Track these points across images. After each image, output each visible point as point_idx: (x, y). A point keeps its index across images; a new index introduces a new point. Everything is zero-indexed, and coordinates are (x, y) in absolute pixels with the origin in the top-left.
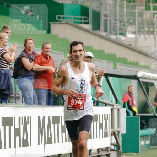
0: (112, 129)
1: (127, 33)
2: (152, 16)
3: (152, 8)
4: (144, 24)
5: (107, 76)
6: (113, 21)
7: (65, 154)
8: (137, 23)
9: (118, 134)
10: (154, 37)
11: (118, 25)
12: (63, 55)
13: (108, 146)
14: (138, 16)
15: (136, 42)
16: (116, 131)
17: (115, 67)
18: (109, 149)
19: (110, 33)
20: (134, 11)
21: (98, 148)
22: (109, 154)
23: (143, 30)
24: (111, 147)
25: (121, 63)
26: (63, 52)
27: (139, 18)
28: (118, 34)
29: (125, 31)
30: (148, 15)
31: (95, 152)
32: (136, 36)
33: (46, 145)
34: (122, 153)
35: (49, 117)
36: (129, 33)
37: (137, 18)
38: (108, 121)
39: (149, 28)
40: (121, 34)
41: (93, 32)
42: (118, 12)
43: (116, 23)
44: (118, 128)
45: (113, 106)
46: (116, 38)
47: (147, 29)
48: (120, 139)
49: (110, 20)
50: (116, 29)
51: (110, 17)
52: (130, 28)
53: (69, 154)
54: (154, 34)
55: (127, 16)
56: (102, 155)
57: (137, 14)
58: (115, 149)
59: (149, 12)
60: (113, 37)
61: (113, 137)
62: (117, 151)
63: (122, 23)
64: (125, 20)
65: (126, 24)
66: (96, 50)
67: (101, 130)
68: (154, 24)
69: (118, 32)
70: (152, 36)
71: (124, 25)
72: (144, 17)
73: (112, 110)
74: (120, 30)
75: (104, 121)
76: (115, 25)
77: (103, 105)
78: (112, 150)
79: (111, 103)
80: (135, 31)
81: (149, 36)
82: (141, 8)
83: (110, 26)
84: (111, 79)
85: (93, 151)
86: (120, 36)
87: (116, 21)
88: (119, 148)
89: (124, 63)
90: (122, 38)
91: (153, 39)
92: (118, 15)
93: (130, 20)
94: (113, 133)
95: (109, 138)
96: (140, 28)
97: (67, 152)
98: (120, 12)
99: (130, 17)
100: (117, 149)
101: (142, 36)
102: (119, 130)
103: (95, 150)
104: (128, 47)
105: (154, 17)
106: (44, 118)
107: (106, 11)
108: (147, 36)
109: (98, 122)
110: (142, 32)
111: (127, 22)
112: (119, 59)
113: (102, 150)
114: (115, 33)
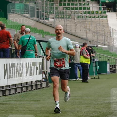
0: (43, 70)
1: (49, 18)
2: (63, 9)
3: (63, 5)
4: (58, 13)
5: (39, 41)
6: (42, 12)
7: (18, 84)
8: (54, 13)
9: (46, 73)
10: (64, 20)
11: (45, 14)
12: (15, 31)
13: (41, 79)
14: (55, 9)
15: (54, 23)
16: (46, 71)
17: (43, 37)
18: (42, 81)
19: (40, 18)
20: (53, 6)
21: (36, 80)
22: (42, 84)
23: (58, 17)
24: (43, 80)
25: (46, 34)
26: (15, 29)
27: (56, 10)
28: (44, 19)
29: (48, 17)
30: (60, 8)
31: (34, 83)
32: (54, 20)
33: (8, 79)
34: (49, 83)
35: (10, 64)
36: (50, 18)
37: (55, 10)
38: (41, 66)
39: (61, 15)
40: (46, 19)
41: (31, 18)
42: (44, 7)
43: (44, 13)
44: (46, 69)
45: (43, 57)
46: (44, 21)
47: (60, 16)
48: (48, 75)
49: (40, 12)
50: (43, 16)
51: (40, 10)
52: (51, 16)
53: (21, 84)
54: (64, 19)
55: (49, 9)
56: (38, 84)
57: (54, 8)
58: (45, 81)
59: (61, 6)
60: (42, 21)
61: (44, 74)
62: (46, 82)
63: (47, 13)
64: (48, 11)
65: (49, 14)
66: (33, 28)
67: (37, 71)
68: (64, 13)
69: (44, 18)
70: (63, 20)
71: (48, 14)
72: (59, 9)
73: (43, 60)
74: (45, 17)
75: (39, 66)
76: (43, 14)
77: (38, 57)
78: (43, 81)
79: (42, 56)
80: (54, 17)
81: (61, 20)
82: (57, 4)
83: (40, 15)
84: (41, 43)
85: (33, 82)
86: (46, 20)
87: (43, 12)
88: (47, 80)
89: (48, 35)
90: (47, 21)
91: (63, 22)
92: (44, 9)
93: (51, 11)
94: (44, 72)
95: (41, 75)
96: (56, 15)
97: (19, 83)
98: (46, 7)
99: (51, 10)
100: (46, 81)
101: (58, 20)
102: (47, 70)
103: (34, 81)
104: (50, 26)
105: (64, 10)
106: (7, 64)
107: (38, 7)
108: (60, 20)
109: (35, 66)
110: (57, 17)
111: (49, 13)
112: (45, 32)
113: (38, 82)
114: (43, 18)
